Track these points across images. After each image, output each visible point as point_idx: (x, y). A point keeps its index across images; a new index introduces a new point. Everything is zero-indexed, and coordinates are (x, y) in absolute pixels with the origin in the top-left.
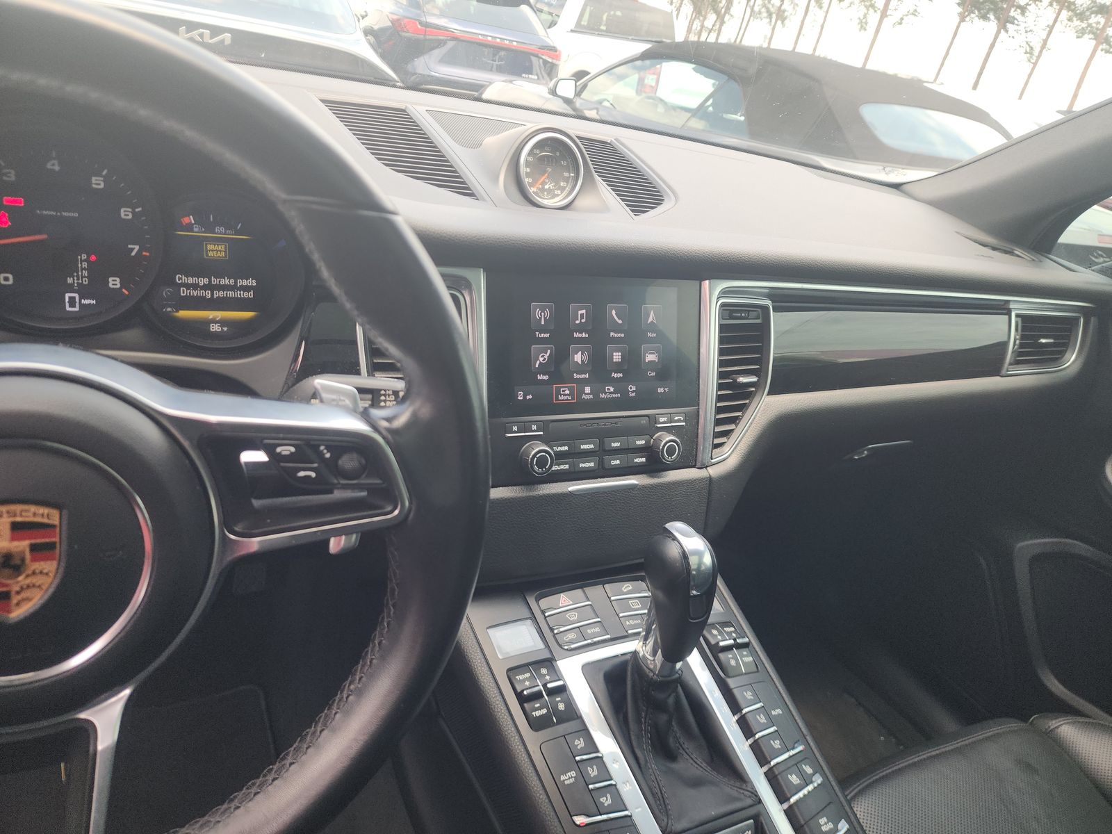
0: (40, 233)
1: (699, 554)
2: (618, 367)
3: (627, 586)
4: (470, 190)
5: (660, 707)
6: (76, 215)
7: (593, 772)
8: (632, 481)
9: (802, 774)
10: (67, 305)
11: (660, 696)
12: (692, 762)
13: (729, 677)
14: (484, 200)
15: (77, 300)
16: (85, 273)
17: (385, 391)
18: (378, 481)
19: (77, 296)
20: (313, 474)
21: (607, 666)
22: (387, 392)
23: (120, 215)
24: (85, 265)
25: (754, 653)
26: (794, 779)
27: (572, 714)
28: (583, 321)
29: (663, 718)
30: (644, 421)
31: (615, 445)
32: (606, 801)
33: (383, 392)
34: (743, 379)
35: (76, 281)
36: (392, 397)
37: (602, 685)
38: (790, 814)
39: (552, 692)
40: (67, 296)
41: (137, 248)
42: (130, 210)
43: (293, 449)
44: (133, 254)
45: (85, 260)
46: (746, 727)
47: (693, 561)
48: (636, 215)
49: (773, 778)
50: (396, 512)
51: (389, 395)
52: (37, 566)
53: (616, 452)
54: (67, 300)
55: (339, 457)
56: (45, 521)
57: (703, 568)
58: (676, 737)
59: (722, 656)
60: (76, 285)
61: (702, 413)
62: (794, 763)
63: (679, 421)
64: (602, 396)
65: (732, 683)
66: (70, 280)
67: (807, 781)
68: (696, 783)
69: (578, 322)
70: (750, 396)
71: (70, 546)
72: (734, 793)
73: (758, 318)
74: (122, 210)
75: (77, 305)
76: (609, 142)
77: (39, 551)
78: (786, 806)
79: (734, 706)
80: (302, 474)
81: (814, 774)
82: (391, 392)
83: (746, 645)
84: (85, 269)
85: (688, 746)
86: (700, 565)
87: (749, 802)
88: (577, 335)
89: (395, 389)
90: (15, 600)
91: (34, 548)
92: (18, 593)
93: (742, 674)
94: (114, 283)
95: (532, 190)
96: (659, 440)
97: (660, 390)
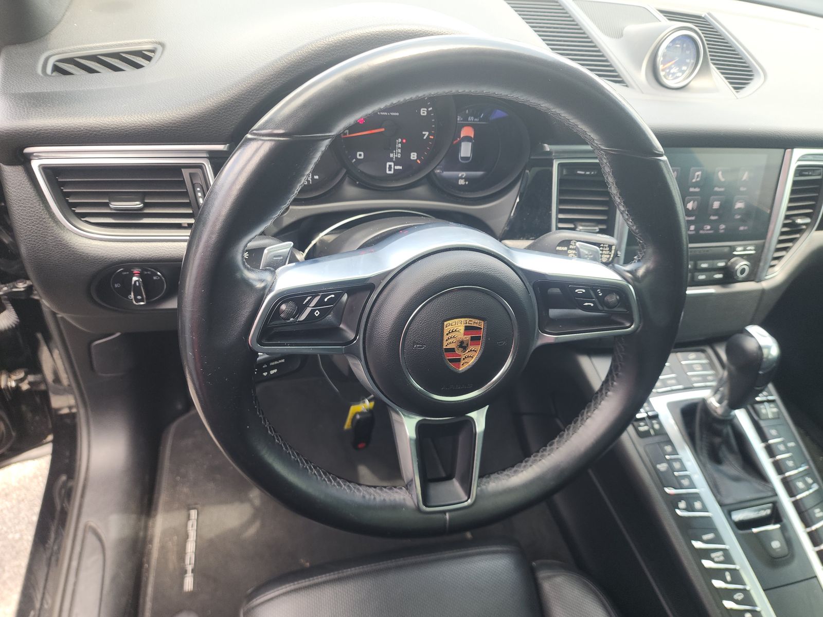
0: (381, 127)
1: (769, 348)
2: (716, 212)
3: (692, 355)
4: (620, 77)
5: (718, 433)
6: (398, 114)
7: (677, 465)
8: (711, 290)
9: (805, 483)
10: (387, 169)
11: (718, 427)
12: (732, 467)
13: (761, 419)
14: (633, 88)
15: (393, 167)
16: (400, 151)
17: (604, 244)
18: (625, 310)
19: (392, 164)
20: (592, 305)
21: (682, 405)
22: (605, 245)
23: (420, 113)
24: (400, 145)
25: (777, 407)
26: (800, 485)
27: (662, 432)
28: (698, 179)
29: (717, 440)
30: (726, 250)
31: (704, 265)
32: (685, 482)
33: (602, 245)
34: (799, 221)
35: (394, 156)
36: (608, 249)
37: (679, 415)
38: (796, 504)
39: (650, 418)
40: (388, 164)
41: (427, 133)
42: (426, 109)
43: (584, 291)
44: (425, 138)
45: (400, 143)
46: (771, 451)
47: (765, 351)
48: (737, 92)
49: (786, 483)
50: (633, 327)
51: (606, 247)
52: (472, 348)
53: (704, 270)
54: (388, 166)
55: (606, 296)
56: (475, 325)
57: (770, 357)
58: (724, 452)
59: (757, 406)
60: (394, 158)
61: (767, 245)
62: (802, 476)
63: (750, 250)
64: (701, 232)
65: (763, 424)
66: (391, 155)
67: (808, 487)
68: (736, 479)
69: (694, 181)
70: (800, 231)
71: (487, 338)
72: (761, 488)
73: (819, 175)
74: (422, 109)
75: (392, 170)
76: (703, 16)
77: (475, 340)
78: (793, 499)
79: (763, 437)
80: (586, 304)
81: (813, 483)
82: (607, 246)
83: (773, 401)
84: (400, 148)
85: (730, 457)
86: (769, 354)
87: (770, 494)
88: (692, 190)
89: (610, 244)
90: (462, 362)
91: (472, 339)
92: (464, 359)
93: (769, 419)
94: (414, 156)
95: (662, 74)
96: (735, 263)
97: (742, 228)
